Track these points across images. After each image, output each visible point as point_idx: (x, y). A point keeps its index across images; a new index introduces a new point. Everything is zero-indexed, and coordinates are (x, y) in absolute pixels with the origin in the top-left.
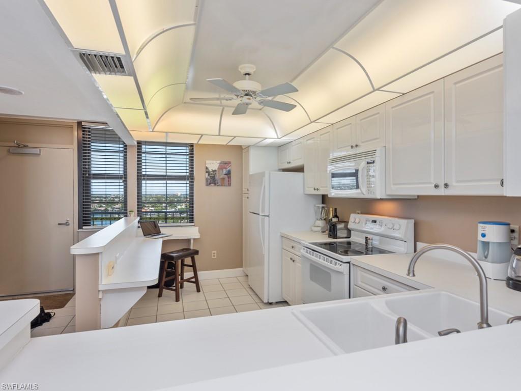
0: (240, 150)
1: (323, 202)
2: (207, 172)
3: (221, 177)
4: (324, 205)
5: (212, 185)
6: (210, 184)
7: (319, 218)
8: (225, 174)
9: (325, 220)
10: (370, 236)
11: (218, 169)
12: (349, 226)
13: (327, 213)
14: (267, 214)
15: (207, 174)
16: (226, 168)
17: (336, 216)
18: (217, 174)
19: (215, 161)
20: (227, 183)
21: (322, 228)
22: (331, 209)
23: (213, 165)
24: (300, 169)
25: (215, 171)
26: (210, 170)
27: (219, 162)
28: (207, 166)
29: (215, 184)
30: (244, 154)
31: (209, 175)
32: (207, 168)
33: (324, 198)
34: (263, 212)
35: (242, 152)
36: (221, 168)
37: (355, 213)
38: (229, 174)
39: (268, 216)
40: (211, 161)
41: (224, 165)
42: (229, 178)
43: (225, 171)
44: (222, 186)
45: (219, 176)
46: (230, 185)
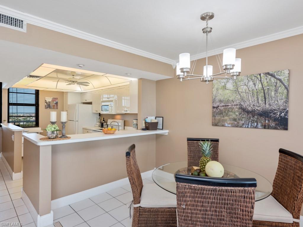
0: (62, 94)
1: (99, 116)
2: (45, 102)
3: (53, 105)
4: (100, 117)
5: (49, 108)
6: (47, 108)
7: (98, 121)
8: (55, 104)
9: (100, 122)
10: (113, 126)
11: (52, 101)
12: (108, 124)
13: (101, 120)
14: (77, 120)
15: (46, 103)
16: (55, 101)
17: (104, 121)
18: (51, 104)
19: (50, 98)
20: (56, 107)
21: (99, 125)
22: (102, 118)
23: (49, 99)
24: (90, 103)
25: (50, 102)
26: (47, 101)
27: (52, 98)
28: (46, 99)
29: (50, 108)
30: (64, 95)
31: (47, 104)
32: (46, 101)
33: (100, 114)
34: (75, 119)
35: (63, 94)
36: (53, 101)
37: (110, 119)
38: (57, 103)
39: (78, 121)
40: (48, 98)
41: (54, 99)
42: (57, 105)
43: (55, 102)
44: (53, 109)
45: (52, 104)
46: (57, 108)
